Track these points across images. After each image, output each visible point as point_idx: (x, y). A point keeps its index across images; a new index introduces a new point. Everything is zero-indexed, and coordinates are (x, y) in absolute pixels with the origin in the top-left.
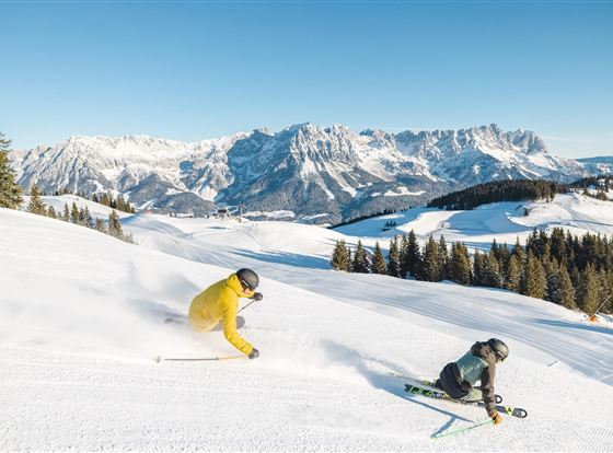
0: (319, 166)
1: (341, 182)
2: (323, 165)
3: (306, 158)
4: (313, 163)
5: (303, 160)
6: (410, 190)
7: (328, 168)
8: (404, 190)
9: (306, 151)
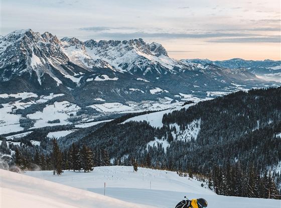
0: (44, 60)
1: (62, 72)
2: (45, 59)
3: (33, 54)
4: (38, 58)
5: (31, 56)
6: (110, 77)
7: (50, 61)
8: (106, 78)
9: (32, 49)
